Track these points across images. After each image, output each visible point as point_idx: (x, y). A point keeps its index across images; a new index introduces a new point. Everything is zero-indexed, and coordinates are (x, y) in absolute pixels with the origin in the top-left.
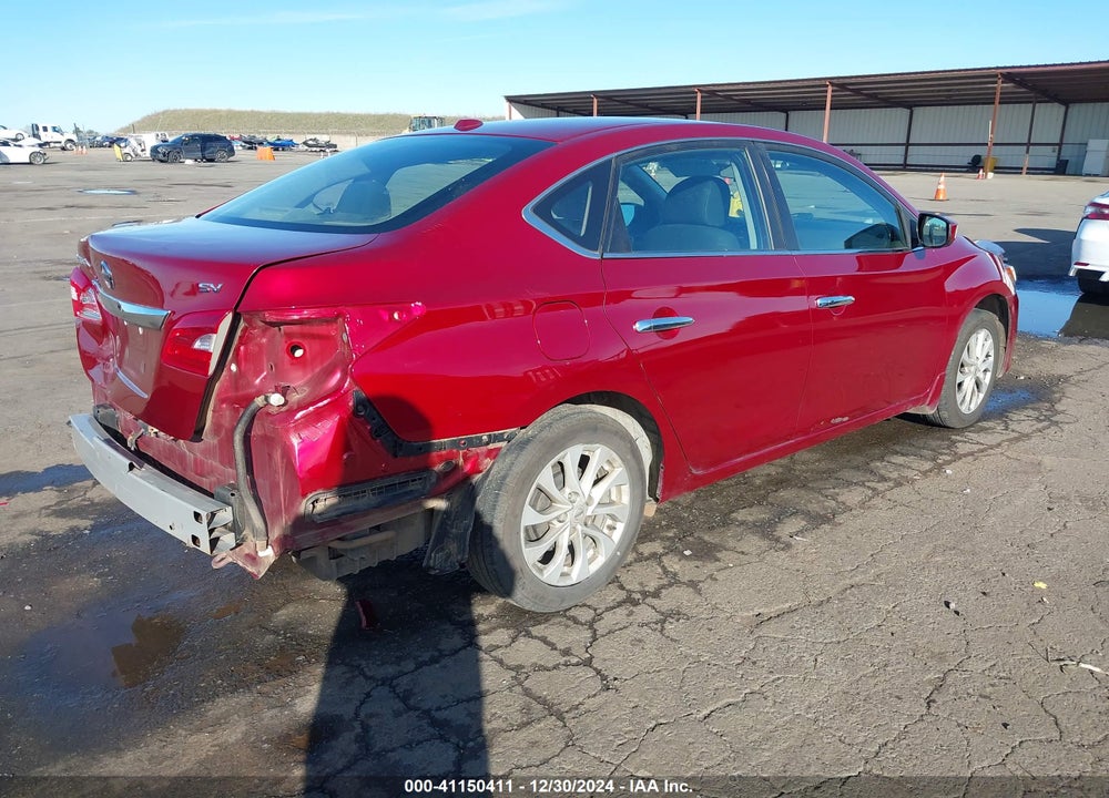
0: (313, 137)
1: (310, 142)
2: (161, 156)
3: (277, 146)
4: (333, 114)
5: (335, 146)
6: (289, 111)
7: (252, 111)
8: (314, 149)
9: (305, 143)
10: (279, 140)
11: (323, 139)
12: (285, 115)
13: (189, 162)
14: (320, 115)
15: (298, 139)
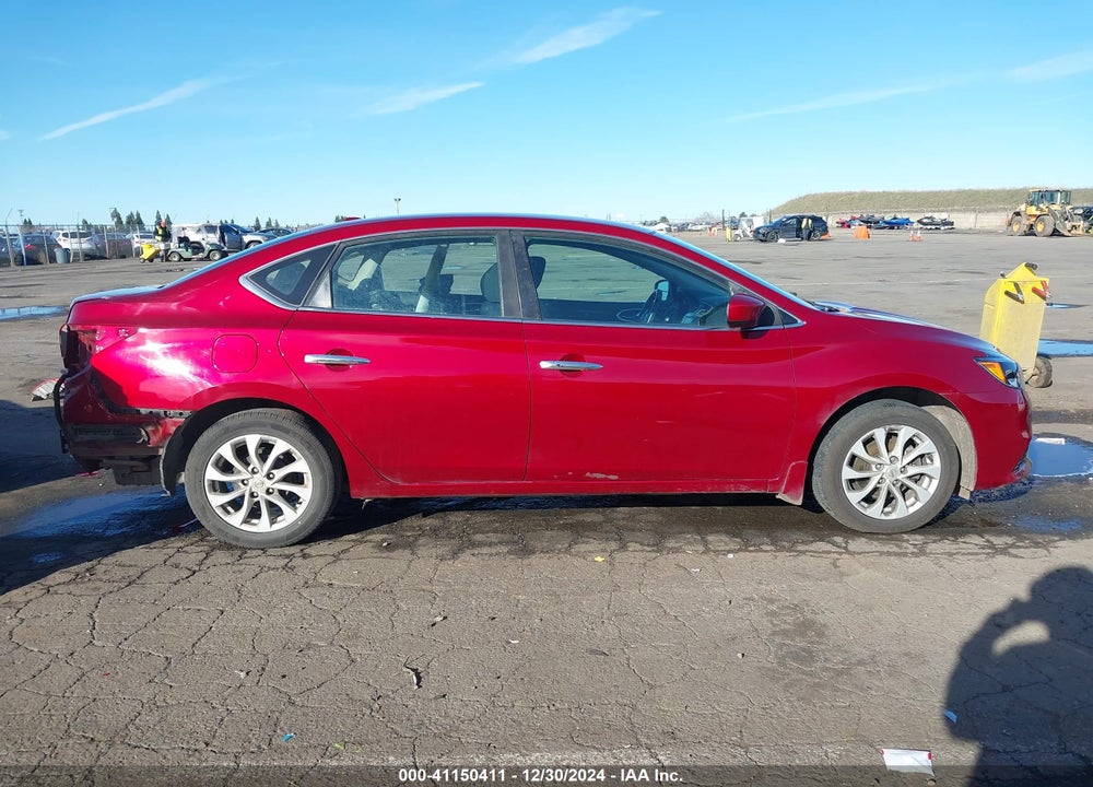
0: (929, 215)
1: (925, 221)
2: (760, 236)
3: (892, 225)
4: (964, 191)
5: (952, 224)
6: (919, 190)
7: (884, 192)
8: (929, 227)
9: (920, 222)
10: (895, 218)
11: (939, 217)
12: (915, 194)
13: (781, 241)
14: (950, 193)
15: (914, 218)
